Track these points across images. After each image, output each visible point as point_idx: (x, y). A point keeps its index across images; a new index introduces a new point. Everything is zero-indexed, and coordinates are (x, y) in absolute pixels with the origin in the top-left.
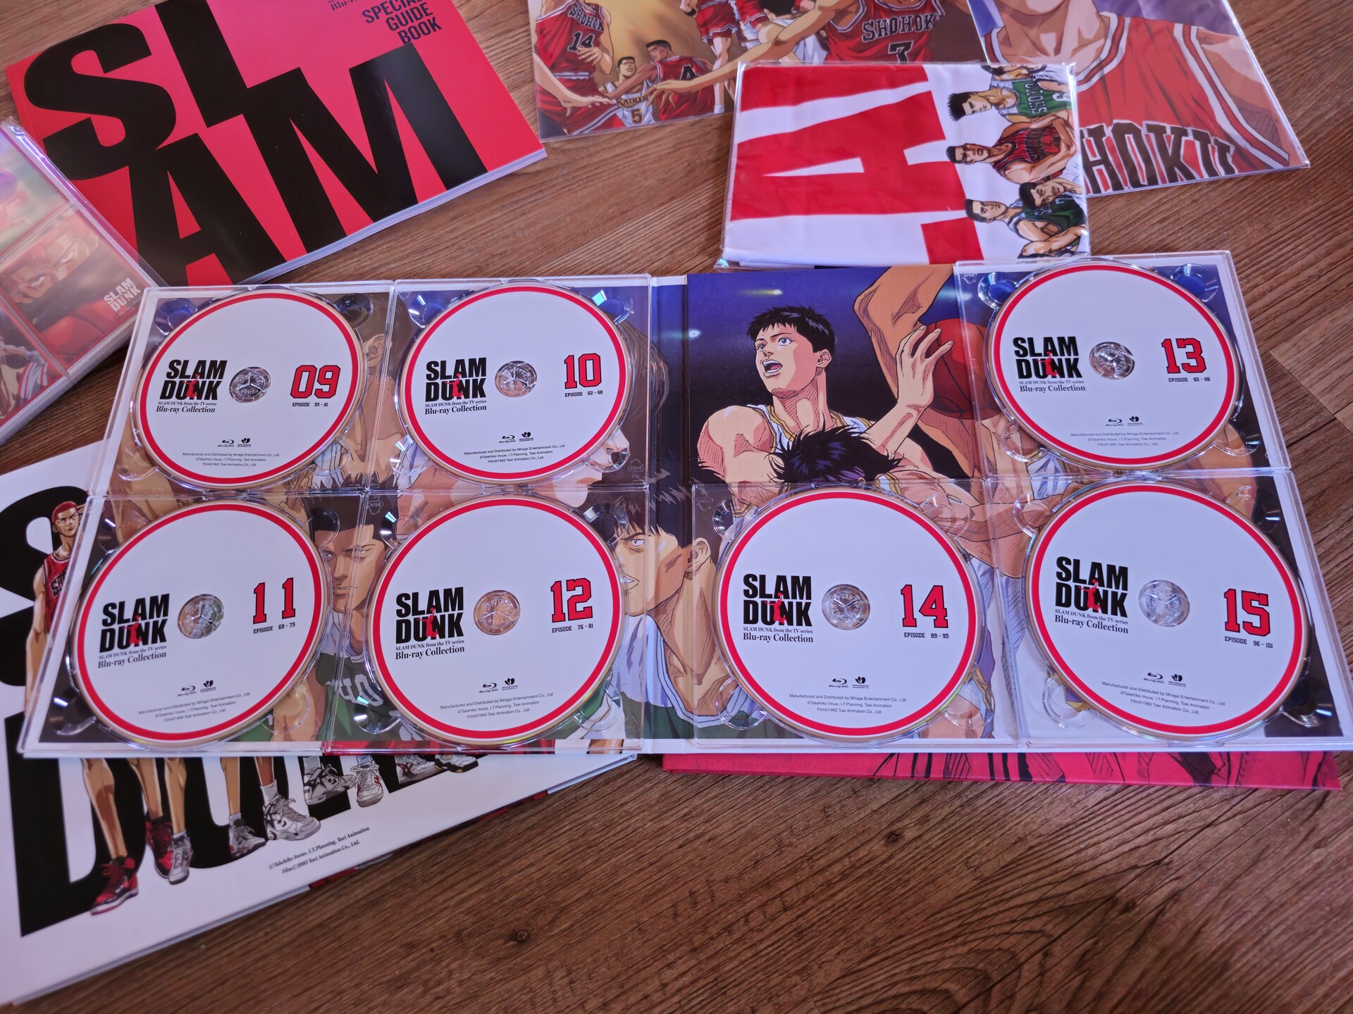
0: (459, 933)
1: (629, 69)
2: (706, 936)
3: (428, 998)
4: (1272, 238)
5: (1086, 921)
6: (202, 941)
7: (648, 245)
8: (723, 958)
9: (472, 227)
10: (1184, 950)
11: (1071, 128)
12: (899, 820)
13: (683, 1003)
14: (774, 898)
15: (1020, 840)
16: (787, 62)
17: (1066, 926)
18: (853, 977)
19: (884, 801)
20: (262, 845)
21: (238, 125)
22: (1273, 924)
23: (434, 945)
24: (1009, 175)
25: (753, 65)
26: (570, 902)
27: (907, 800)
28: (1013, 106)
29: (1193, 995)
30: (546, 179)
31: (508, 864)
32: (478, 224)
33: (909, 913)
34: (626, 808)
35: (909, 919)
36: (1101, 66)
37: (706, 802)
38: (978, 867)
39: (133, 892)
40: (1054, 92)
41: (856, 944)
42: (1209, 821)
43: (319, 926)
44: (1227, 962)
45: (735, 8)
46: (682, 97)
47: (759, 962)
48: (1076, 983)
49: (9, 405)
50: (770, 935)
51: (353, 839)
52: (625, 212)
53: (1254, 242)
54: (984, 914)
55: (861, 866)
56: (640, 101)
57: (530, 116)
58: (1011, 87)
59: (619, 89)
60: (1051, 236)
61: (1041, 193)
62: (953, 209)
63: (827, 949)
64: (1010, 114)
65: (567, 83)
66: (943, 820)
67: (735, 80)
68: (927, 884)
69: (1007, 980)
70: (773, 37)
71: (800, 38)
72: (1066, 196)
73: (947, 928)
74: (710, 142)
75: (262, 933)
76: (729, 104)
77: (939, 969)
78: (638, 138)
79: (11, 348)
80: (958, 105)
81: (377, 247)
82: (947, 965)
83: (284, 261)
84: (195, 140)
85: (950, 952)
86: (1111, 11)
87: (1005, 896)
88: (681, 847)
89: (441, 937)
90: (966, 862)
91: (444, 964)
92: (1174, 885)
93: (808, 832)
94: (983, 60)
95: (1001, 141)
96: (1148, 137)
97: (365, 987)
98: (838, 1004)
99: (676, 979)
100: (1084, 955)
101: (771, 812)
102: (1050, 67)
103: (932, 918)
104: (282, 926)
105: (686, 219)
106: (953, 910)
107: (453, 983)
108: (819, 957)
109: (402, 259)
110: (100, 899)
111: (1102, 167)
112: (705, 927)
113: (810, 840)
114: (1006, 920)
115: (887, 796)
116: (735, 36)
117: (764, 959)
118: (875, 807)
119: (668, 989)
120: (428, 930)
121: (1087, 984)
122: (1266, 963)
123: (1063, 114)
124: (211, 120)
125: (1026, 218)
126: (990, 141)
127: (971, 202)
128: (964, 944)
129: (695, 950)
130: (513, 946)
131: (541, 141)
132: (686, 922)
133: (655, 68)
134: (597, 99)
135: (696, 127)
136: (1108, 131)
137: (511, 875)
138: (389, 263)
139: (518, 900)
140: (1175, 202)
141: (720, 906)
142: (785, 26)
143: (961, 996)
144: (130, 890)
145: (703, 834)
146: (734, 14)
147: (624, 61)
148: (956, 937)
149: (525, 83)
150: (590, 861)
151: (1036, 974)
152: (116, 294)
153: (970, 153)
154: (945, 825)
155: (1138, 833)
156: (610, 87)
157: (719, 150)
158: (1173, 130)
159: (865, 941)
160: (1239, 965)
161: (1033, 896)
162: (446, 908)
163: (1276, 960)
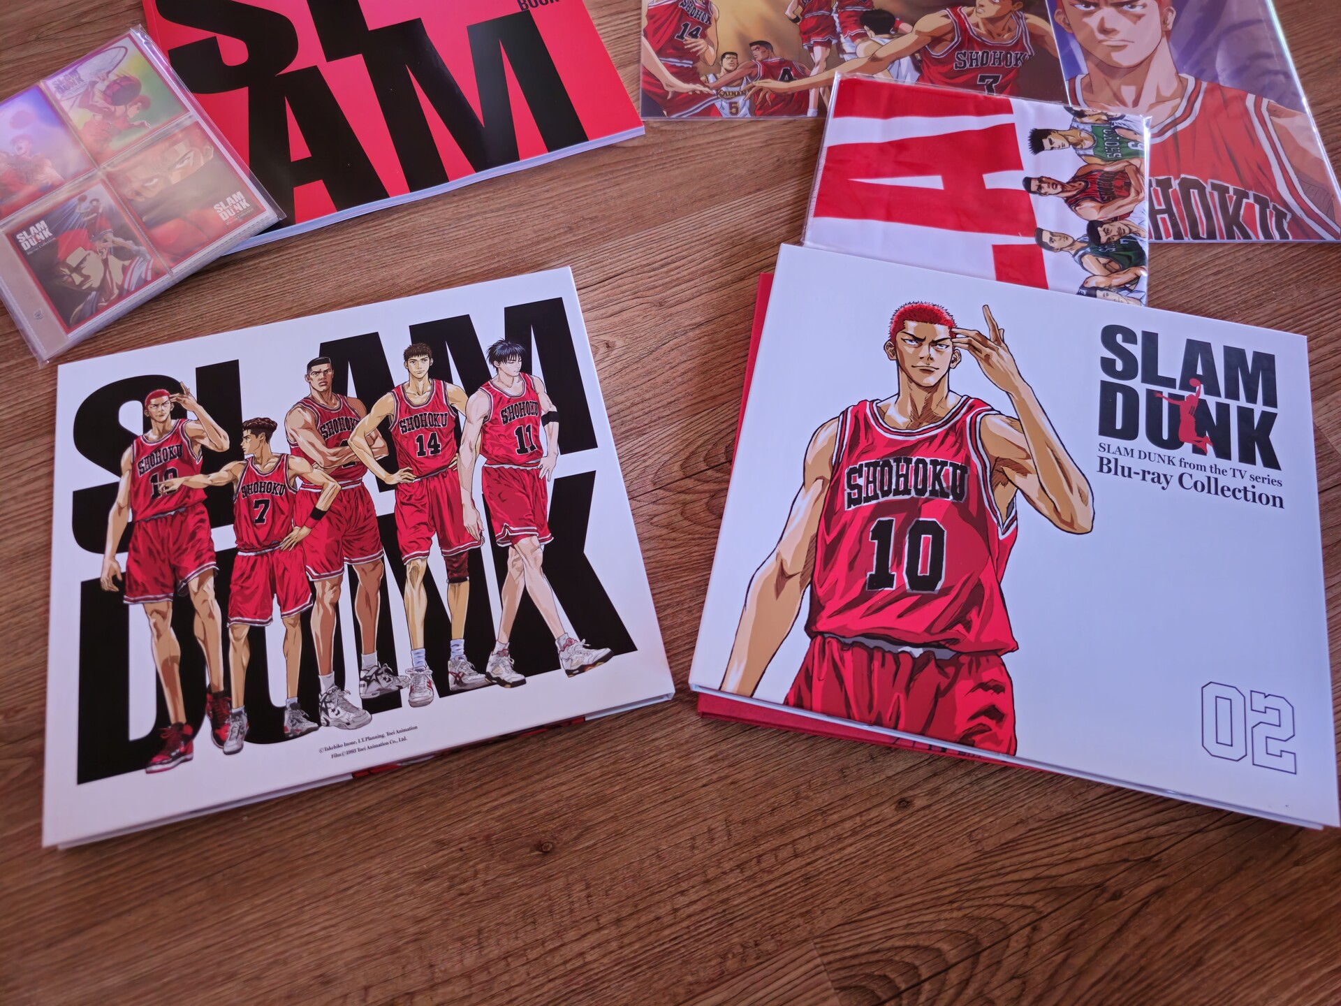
0: (488, 837)
1: (731, 64)
2: (720, 871)
3: (453, 893)
4: (1316, 304)
5: (1075, 903)
6: (244, 813)
7: (732, 229)
8: (733, 893)
9: (567, 189)
10: (1162, 942)
11: (1143, 175)
12: (911, 788)
13: (692, 928)
14: (786, 845)
15: (1022, 821)
16: (881, 77)
17: (1056, 905)
18: (853, 926)
19: (899, 770)
20: (315, 729)
21: (357, 62)
22: (1249, 928)
23: (462, 845)
24: (1079, 211)
25: (849, 76)
26: (595, 822)
27: (921, 772)
28: (1090, 148)
29: (1167, 983)
30: (641, 155)
31: (541, 780)
32: (573, 188)
33: (910, 875)
34: (657, 743)
35: (910, 880)
36: (1175, 123)
37: (731, 748)
38: (980, 841)
39: (188, 757)
40: (1131, 140)
41: (858, 896)
42: (1198, 828)
43: (358, 813)
44: (1201, 958)
45: (837, 21)
46: (779, 97)
47: (766, 900)
48: (1059, 958)
49: (112, 294)
50: (779, 878)
51: (402, 735)
52: (714, 196)
53: (1299, 305)
54: (980, 884)
55: (870, 826)
56: (739, 95)
57: (634, 94)
58: (1090, 130)
59: (721, 81)
60: (1112, 273)
61: (1107, 231)
62: (1025, 234)
63: (832, 897)
64: (1086, 155)
65: (670, 68)
66: (953, 794)
67: (830, 88)
68: (931, 850)
69: (996, 947)
70: (871, 53)
71: (897, 57)
72: (1131, 237)
73: (945, 893)
74: (801, 142)
75: (301, 813)
76: (822, 109)
77: (934, 929)
78: (733, 128)
79: (120, 240)
80: (1038, 139)
81: (475, 196)
82: (941, 926)
83: (388, 197)
84: (314, 72)
85: (946, 915)
86: (1190, 74)
87: (1002, 871)
88: (704, 786)
89: (472, 839)
90: (970, 835)
91: (471, 863)
92: (1161, 881)
93: (824, 787)
94: (1065, 101)
95: (1075, 179)
96: (1211, 194)
97: (394, 875)
98: (836, 948)
99: (688, 905)
100: (1069, 934)
101: (792, 766)
102: (1129, 116)
103: (932, 882)
104: (322, 809)
105: (769, 211)
106: (953, 877)
107: (478, 883)
108: (823, 903)
109: (498, 210)
110: (156, 759)
111: (1166, 216)
112: (719, 863)
113: (826, 796)
114: (1002, 893)
115: (902, 766)
116: (834, 48)
117: (771, 898)
118: (890, 773)
119: (678, 914)
120: (459, 831)
121: (1070, 961)
122: (1237, 963)
123: (1135, 162)
124: (331, 56)
125: (1091, 253)
126: (1065, 178)
127: (1041, 230)
128: (959, 909)
129: (707, 881)
130: (538, 855)
131: (642, 120)
132: (702, 855)
133: (755, 66)
134: (699, 87)
135: (791, 125)
136: (1175, 184)
137: (543, 790)
138: (485, 212)
139: (547, 814)
140: (1230, 258)
141: (735, 845)
142: (883, 44)
143: (952, 954)
144: (186, 754)
145: (726, 777)
146: (835, 27)
147: (727, 56)
148: (951, 902)
149: (631, 63)
150: (617, 788)
151: (1023, 945)
152: (226, 204)
153: (1045, 186)
154: (953, 799)
155: (1132, 829)
156: (711, 78)
157: (807, 151)
158: (1236, 191)
159: (867, 895)
160: (1212, 962)
161: (1028, 874)
162: (479, 813)
163: (1247, 962)
